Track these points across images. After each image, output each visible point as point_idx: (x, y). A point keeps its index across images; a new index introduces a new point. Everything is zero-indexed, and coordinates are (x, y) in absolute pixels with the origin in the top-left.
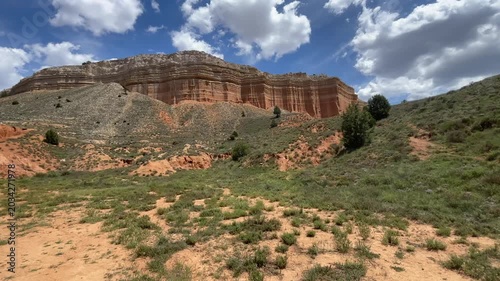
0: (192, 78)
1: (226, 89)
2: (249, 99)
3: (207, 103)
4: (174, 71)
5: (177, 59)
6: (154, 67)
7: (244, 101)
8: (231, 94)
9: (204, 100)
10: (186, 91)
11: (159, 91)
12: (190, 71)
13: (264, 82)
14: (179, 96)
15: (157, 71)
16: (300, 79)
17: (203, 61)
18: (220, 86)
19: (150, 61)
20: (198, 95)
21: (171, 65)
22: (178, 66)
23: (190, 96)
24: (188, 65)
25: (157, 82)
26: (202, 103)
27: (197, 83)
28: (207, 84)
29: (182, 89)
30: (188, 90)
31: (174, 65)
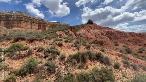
0: (18, 20)
1: (32, 24)
2: (41, 28)
3: (23, 29)
4: (11, 17)
5: (13, 14)
6: (4, 16)
7: (39, 29)
8: (33, 26)
9: (23, 28)
10: (15, 25)
11: (5, 24)
12: (17, 18)
13: (46, 24)
14: (13, 26)
15: (5, 17)
16: (58, 24)
17: (23, 15)
18: (30, 24)
19: (3, 13)
20: (20, 26)
21: (10, 15)
22: (13, 16)
23: (17, 26)
24: (17, 16)
25: (5, 21)
26: (21, 29)
27: (20, 22)
28: (24, 23)
29: (14, 24)
30: (16, 24)
31: (12, 15)
